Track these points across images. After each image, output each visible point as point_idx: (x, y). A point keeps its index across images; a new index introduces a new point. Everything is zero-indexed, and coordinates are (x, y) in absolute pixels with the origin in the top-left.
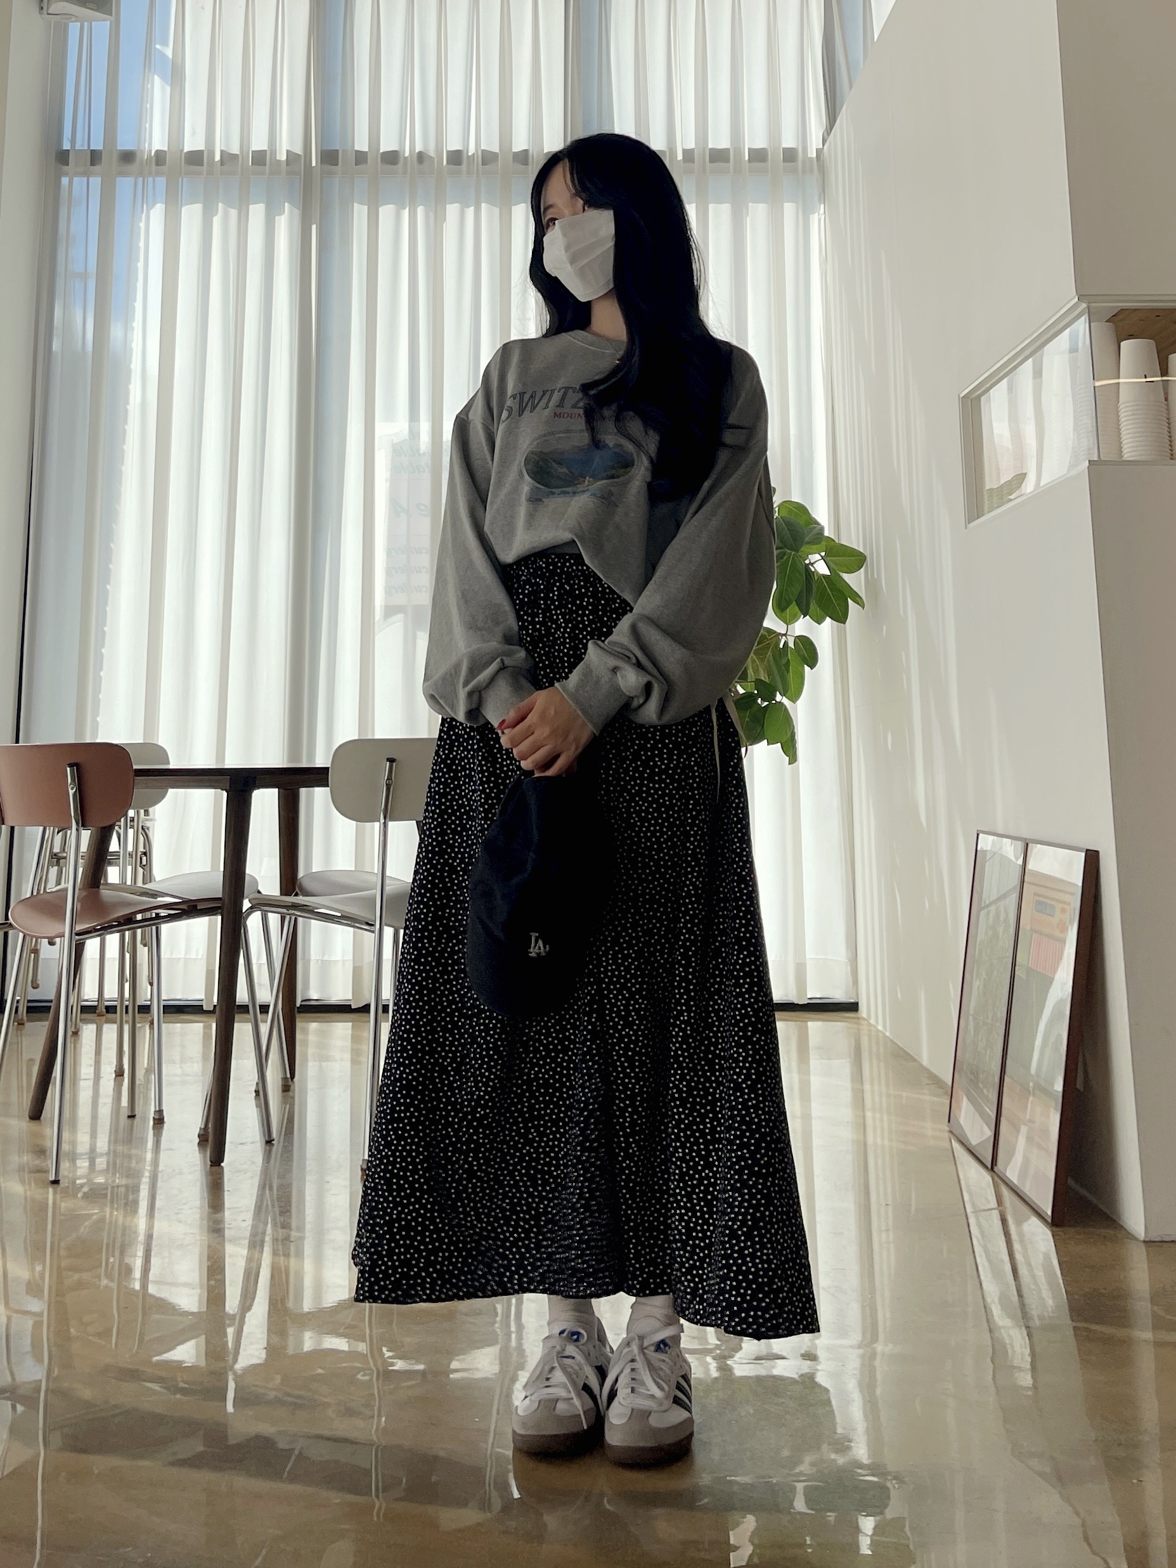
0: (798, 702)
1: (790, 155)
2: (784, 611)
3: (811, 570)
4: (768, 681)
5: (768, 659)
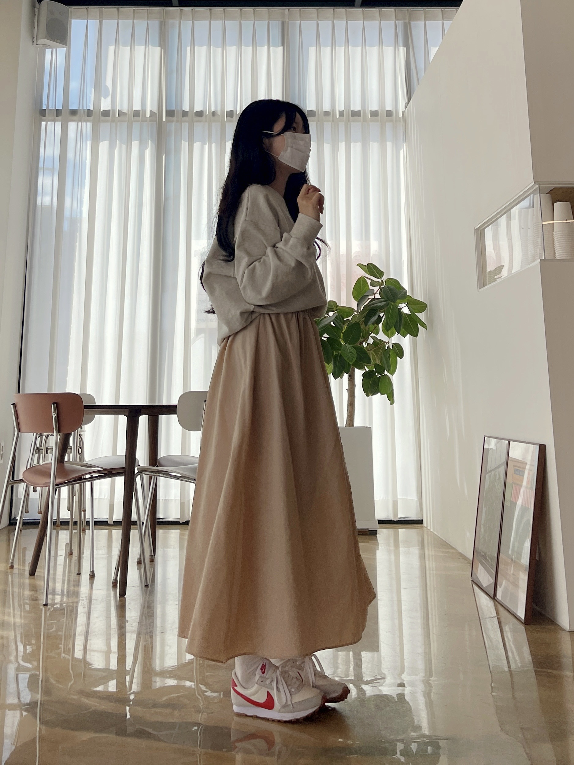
0: (394, 375)
1: (389, 114)
2: (388, 330)
3: (402, 311)
4: (380, 364)
5: (380, 354)
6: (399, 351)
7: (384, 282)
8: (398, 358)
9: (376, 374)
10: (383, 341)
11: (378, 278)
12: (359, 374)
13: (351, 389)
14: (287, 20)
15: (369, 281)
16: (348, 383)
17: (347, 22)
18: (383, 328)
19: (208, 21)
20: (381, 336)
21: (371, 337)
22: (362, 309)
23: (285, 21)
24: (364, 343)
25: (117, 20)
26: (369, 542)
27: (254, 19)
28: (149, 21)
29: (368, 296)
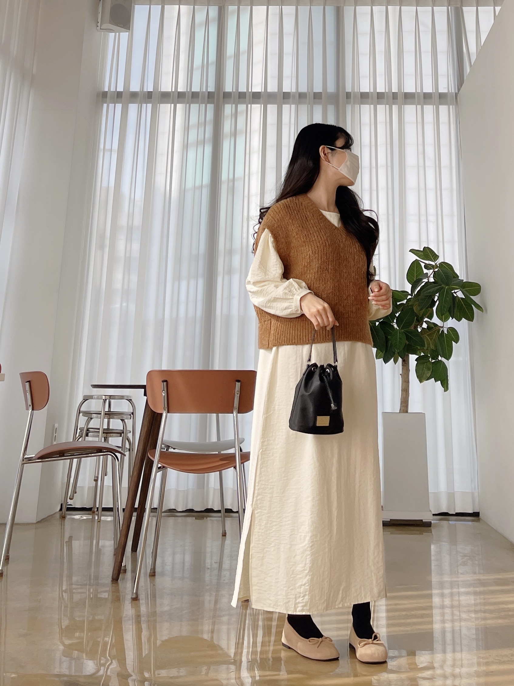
0: (450, 360)
1: (443, 96)
2: (442, 316)
3: (455, 295)
4: (434, 349)
5: (434, 340)
6: (454, 335)
7: (438, 265)
8: (453, 342)
9: (430, 359)
10: (438, 325)
11: (433, 262)
12: (413, 358)
13: (405, 374)
14: (342, 5)
15: (423, 265)
16: (402, 368)
17: (400, 8)
18: (437, 312)
19: (266, 6)
20: (435, 320)
21: (425, 322)
22: (416, 293)
23: (341, 6)
24: (419, 327)
25: (178, 6)
26: (423, 534)
27: (311, 5)
28: (209, 7)
29: (422, 279)
